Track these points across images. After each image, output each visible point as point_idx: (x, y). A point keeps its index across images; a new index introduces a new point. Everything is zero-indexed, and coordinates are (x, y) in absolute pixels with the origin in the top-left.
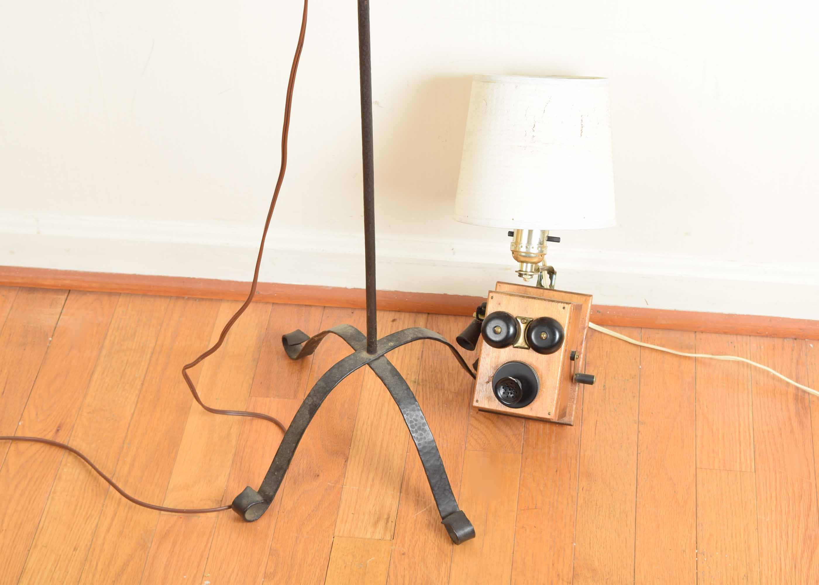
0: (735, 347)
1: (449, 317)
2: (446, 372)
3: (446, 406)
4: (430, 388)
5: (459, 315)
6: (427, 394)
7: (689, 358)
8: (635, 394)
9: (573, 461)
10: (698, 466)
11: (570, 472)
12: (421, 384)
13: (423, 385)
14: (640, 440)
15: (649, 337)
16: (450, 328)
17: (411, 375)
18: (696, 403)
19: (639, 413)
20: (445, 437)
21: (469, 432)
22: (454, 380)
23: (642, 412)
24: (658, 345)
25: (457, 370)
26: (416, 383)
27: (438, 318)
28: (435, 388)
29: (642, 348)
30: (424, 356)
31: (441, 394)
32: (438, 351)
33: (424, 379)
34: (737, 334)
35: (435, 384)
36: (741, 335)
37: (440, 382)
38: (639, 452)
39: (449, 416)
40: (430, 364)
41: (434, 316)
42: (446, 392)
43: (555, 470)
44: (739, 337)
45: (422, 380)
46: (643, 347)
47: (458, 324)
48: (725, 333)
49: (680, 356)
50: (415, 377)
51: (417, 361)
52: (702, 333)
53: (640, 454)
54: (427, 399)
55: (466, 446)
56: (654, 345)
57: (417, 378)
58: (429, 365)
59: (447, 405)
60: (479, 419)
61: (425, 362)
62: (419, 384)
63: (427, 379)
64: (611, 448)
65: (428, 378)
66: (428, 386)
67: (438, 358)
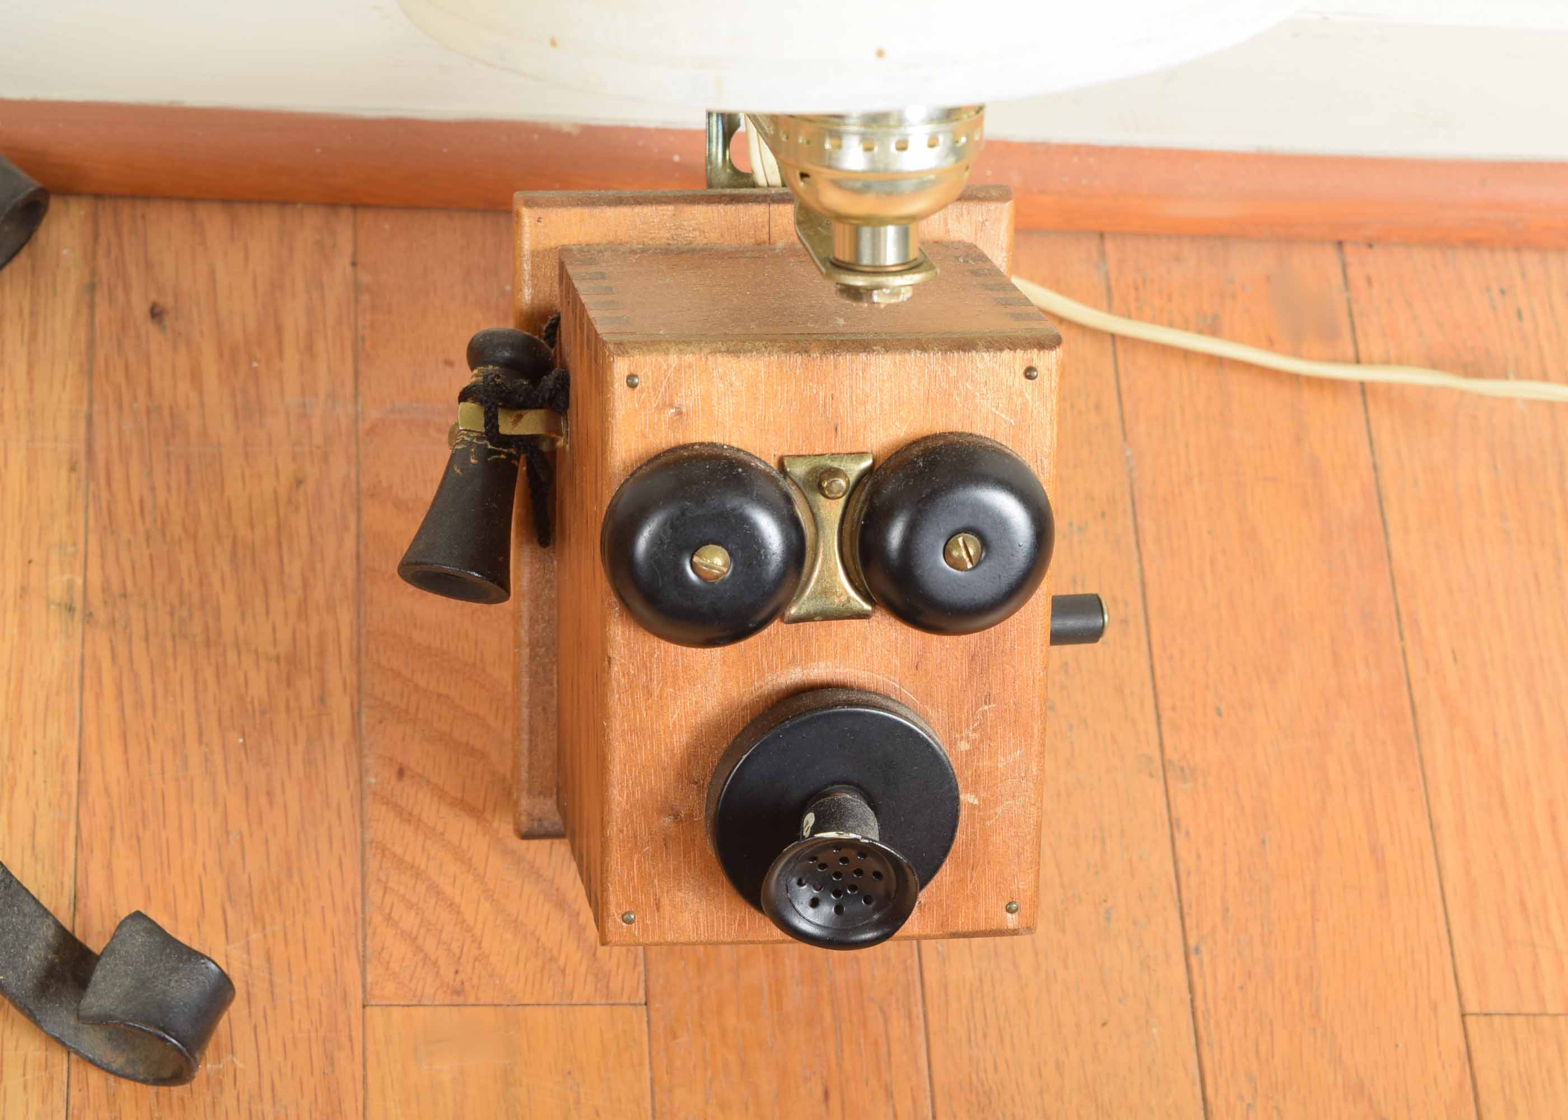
0: (1519, 314)
1: (202, 211)
2: (219, 537)
3: (241, 740)
4: (147, 640)
5: (248, 201)
6: (136, 676)
7: (1336, 385)
8: (1126, 604)
9: (898, 1027)
10: (1472, 1007)
11: (889, 1095)
12: (101, 615)
13: (113, 622)
14: (1189, 873)
15: (1144, 282)
16: (212, 273)
17: (47, 564)
18: (1402, 638)
19: (1159, 717)
20: (255, 936)
21: (375, 893)
22: (265, 582)
23: (1174, 708)
24: (1186, 327)
25: (272, 521)
26: (78, 615)
27: (143, 217)
28: (174, 638)
29: (1119, 345)
30: (99, 444)
31: (209, 673)
32: (166, 412)
33: (116, 587)
34: (1518, 249)
35: (172, 614)
36: (1538, 247)
37: (196, 597)
38: (1192, 942)
39: (263, 800)
40: (136, 498)
41: (126, 209)
42: (232, 657)
43: (819, 1092)
44: (1531, 259)
45: (105, 588)
46: (1124, 338)
47: (246, 249)
48: (1473, 244)
49: (1295, 379)
50: (66, 577)
51: (69, 480)
52: (1370, 246)
53: (1197, 950)
54: (139, 705)
55: (370, 978)
56: (1171, 325)
57: (79, 581)
58: (130, 500)
59: (243, 736)
60: (416, 812)
61: (109, 484)
62: (88, 617)
63: (129, 584)
64: (1064, 931)
65: (135, 584)
66: (137, 629)
67: (168, 455)
